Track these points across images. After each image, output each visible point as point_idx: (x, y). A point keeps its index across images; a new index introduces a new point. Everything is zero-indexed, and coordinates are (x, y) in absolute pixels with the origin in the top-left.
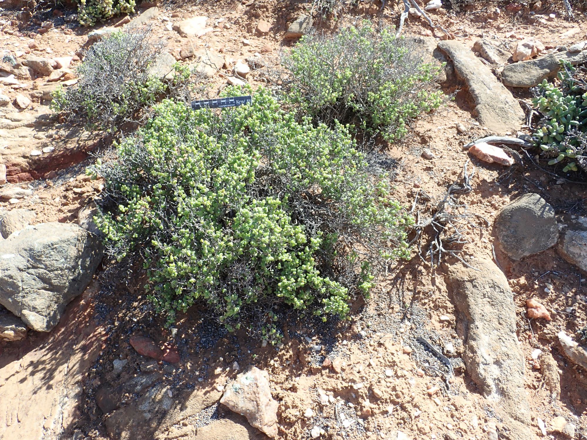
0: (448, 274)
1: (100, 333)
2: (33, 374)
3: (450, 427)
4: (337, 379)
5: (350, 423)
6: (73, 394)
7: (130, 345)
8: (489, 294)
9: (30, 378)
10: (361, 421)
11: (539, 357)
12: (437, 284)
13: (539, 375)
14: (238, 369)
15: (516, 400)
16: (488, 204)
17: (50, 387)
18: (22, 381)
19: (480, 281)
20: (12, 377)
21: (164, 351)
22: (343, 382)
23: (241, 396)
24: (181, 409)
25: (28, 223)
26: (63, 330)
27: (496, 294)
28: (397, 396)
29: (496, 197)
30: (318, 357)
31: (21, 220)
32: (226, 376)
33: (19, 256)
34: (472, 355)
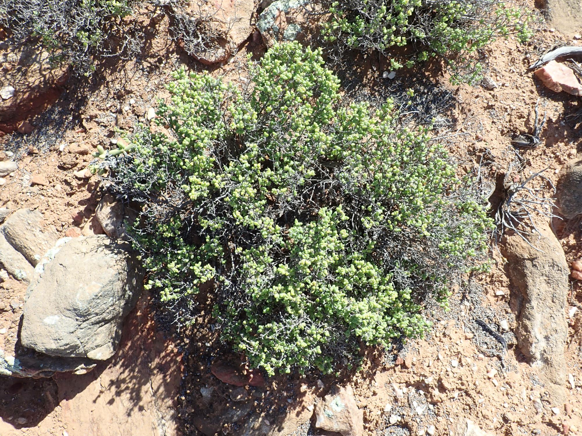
0: (505, 246)
1: (172, 351)
2: (118, 394)
3: (506, 405)
4: (408, 373)
5: (423, 410)
6: (168, 417)
7: (213, 375)
8: (547, 273)
9: (117, 399)
11: (575, 315)
12: (494, 257)
14: (323, 386)
15: (557, 368)
16: (552, 155)
17: (141, 409)
18: (111, 402)
19: (540, 261)
20: (99, 399)
21: (248, 376)
22: (414, 375)
23: (334, 421)
24: (279, 431)
25: (38, 229)
26: (129, 344)
27: (554, 273)
28: (462, 384)
29: (562, 145)
30: (391, 357)
31: (29, 227)
32: (312, 394)
33: (64, 317)
34: (525, 334)
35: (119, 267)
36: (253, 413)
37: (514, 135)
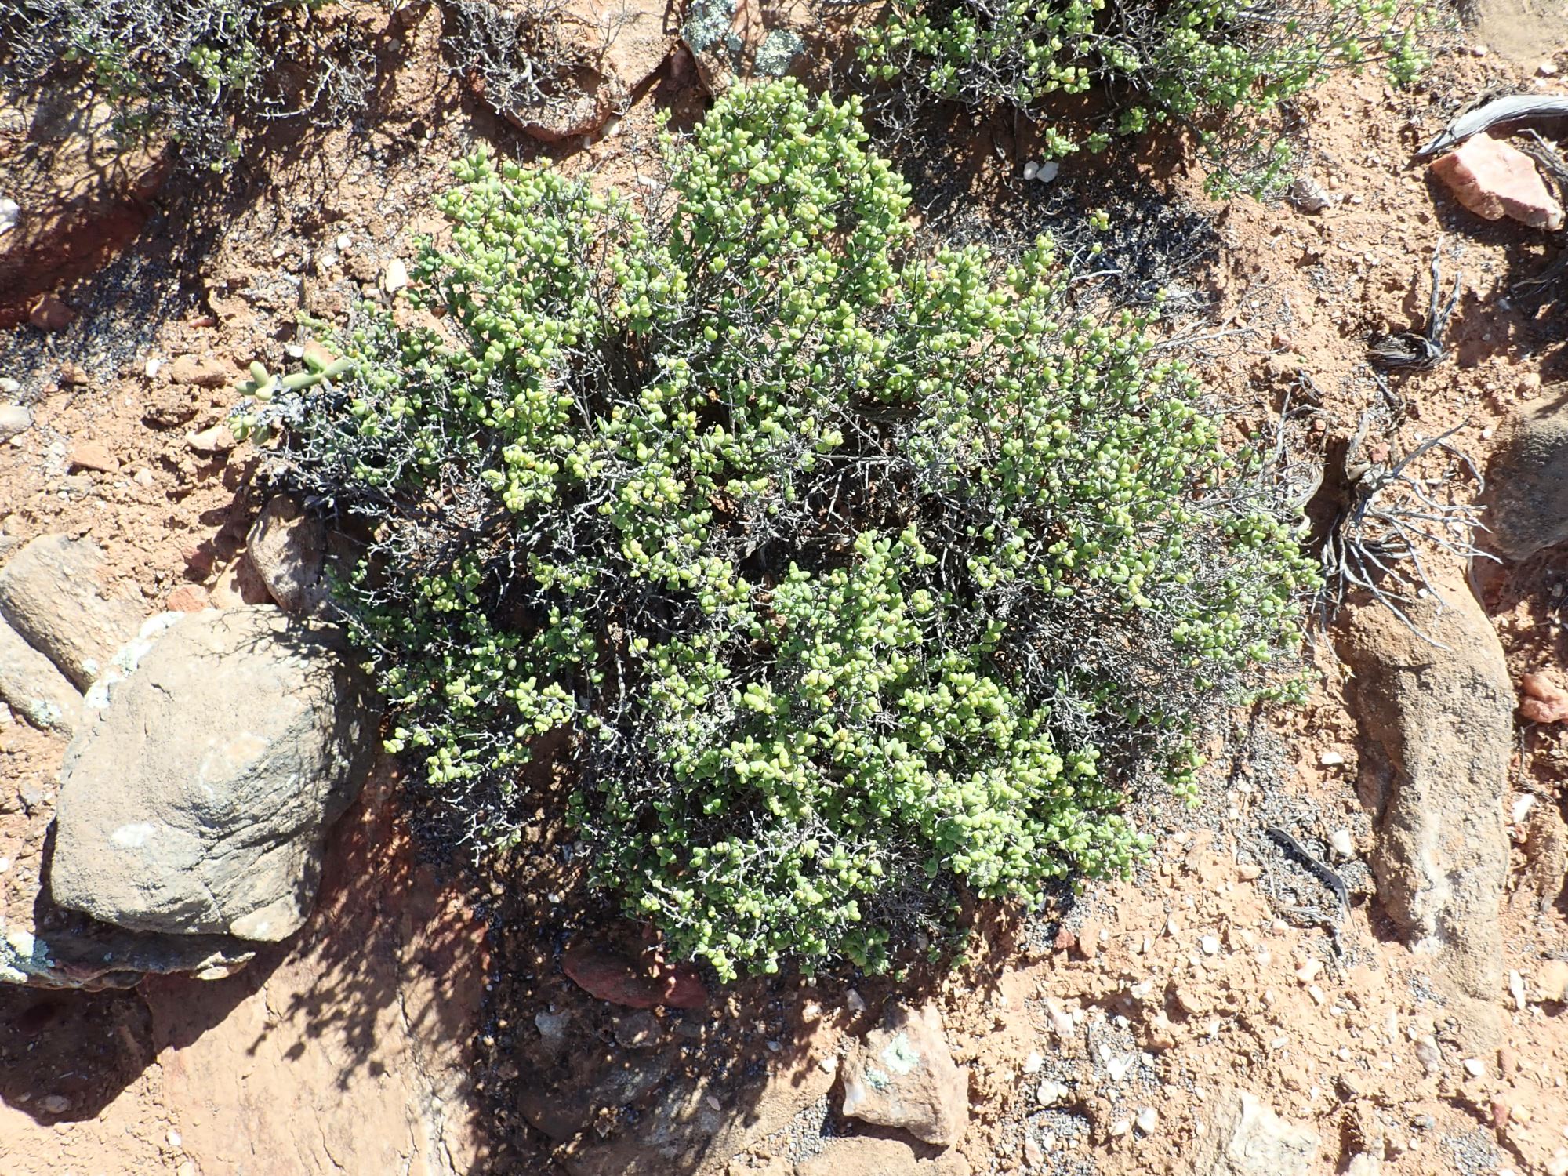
0: (1348, 633)
1: (458, 917)
2: (314, 1030)
3: (1345, 1054)
4: (1088, 970)
5: (1126, 1068)
6: (449, 1091)
7: (568, 980)
8: (1458, 706)
9: (312, 1045)
10: (1148, 1059)
11: (1528, 816)
12: (1318, 662)
13: (1522, 859)
14: (861, 1008)
15: (1480, 954)
16: (1476, 391)
17: (376, 1070)
18: (296, 1052)
19: (1440, 672)
20: (263, 1045)
21: (662, 981)
22: (1104, 977)
23: (892, 1099)
24: (747, 1124)
25: (92, 591)
26: (343, 899)
28: (1231, 999)
30: (1043, 928)
31: (67, 586)
32: (834, 1027)
33: (166, 828)
34: (1397, 865)
35: (314, 692)
36: (678, 1080)
37: (1375, 334)
